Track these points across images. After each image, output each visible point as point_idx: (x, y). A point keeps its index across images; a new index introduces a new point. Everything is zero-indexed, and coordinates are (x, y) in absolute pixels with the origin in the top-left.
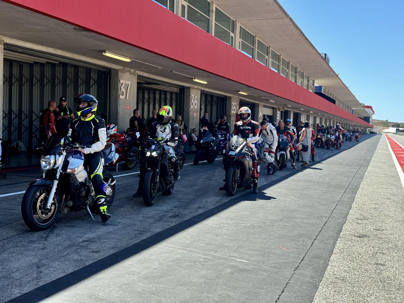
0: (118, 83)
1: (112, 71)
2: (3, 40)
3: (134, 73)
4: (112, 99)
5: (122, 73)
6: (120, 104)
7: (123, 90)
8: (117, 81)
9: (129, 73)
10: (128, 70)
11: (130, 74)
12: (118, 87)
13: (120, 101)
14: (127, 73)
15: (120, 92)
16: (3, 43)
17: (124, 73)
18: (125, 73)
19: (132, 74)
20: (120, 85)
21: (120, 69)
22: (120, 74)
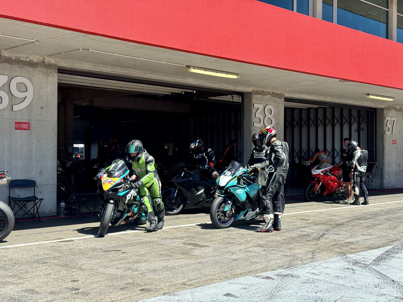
0: (383, 120)
1: (378, 110)
2: (284, 95)
3: (400, 110)
4: (378, 135)
5: (387, 111)
6: (386, 139)
7: (389, 126)
8: (383, 118)
9: (394, 110)
10: (394, 107)
11: (396, 111)
12: (383, 124)
13: (386, 136)
14: (392, 110)
15: (386, 129)
16: (284, 97)
17: (389, 110)
18: (391, 110)
19: (398, 111)
20: (385, 122)
21: (385, 107)
22: (385, 112)
